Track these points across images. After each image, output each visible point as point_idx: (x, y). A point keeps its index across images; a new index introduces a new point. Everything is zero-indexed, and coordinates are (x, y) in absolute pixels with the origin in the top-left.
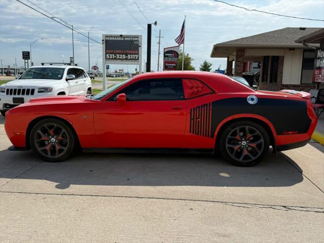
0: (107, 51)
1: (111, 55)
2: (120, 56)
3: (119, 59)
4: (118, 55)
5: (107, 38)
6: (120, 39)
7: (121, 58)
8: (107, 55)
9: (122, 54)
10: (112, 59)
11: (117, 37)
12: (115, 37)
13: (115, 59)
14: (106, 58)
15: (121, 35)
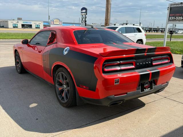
0: (170, 15)
1: (172, 17)
2: (178, 18)
3: (178, 20)
4: (177, 17)
5: (171, 6)
6: (180, 5)
7: (179, 19)
8: (170, 18)
9: (180, 16)
10: (173, 20)
11: (178, 4)
12: (177, 5)
13: (175, 20)
14: (169, 20)
15: (181, 3)
